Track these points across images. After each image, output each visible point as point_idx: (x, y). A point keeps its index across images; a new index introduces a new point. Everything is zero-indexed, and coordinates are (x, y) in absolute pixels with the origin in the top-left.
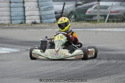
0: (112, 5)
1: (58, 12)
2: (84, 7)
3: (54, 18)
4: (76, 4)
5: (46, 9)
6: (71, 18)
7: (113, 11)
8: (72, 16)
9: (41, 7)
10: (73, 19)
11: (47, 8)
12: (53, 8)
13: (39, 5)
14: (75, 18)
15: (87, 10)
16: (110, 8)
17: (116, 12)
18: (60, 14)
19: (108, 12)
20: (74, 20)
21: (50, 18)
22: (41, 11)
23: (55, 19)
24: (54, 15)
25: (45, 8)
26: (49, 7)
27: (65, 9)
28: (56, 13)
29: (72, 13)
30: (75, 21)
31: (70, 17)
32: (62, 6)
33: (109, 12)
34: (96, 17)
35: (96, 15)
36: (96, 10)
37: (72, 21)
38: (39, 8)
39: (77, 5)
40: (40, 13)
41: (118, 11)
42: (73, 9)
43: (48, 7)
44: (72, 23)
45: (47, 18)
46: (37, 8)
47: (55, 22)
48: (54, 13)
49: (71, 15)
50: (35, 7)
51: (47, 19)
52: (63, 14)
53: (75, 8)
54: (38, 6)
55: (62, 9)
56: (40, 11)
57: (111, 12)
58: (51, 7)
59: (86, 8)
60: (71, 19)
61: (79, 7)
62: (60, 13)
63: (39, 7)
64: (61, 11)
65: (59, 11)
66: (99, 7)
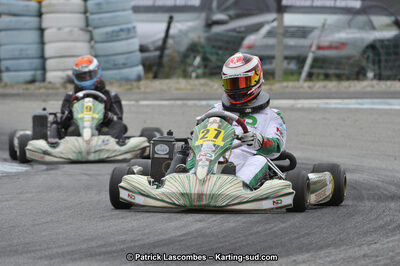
0: (324, 25)
1: (151, 47)
2: (234, 30)
3: (136, 65)
4: (207, 19)
5: (113, 37)
6: (191, 65)
7: (326, 44)
8: (195, 58)
9: (94, 28)
10: (198, 67)
11: (113, 32)
12: (135, 32)
13: (90, 22)
14: (206, 67)
15: (243, 39)
16: (316, 33)
17: (336, 48)
18: (157, 53)
19: (311, 47)
20: (200, 71)
21: (124, 64)
22: (96, 42)
23: (140, 69)
24: (139, 56)
25: (107, 33)
26: (122, 30)
27: (173, 37)
28: (143, 49)
29: (193, 49)
30: (204, 75)
31: (189, 61)
32: (164, 26)
33: (314, 48)
34: (271, 63)
35: (273, 58)
36: (272, 41)
37: (194, 75)
38: (90, 32)
39: (210, 24)
40: (92, 47)
41: (342, 45)
42: (199, 37)
43: (116, 28)
44: (197, 82)
45: (115, 65)
46: (81, 32)
47: (139, 79)
48: (137, 47)
49: (192, 55)
50: (76, 29)
51: (116, 67)
52: (167, 52)
53: (206, 35)
54: (87, 25)
55: (162, 35)
56: (93, 43)
57: (319, 48)
58: (129, 30)
59: (239, 32)
60: (190, 69)
61: (217, 29)
62: (156, 49)
63: (90, 28)
64: (160, 43)
65: (153, 43)
66: (281, 31)
